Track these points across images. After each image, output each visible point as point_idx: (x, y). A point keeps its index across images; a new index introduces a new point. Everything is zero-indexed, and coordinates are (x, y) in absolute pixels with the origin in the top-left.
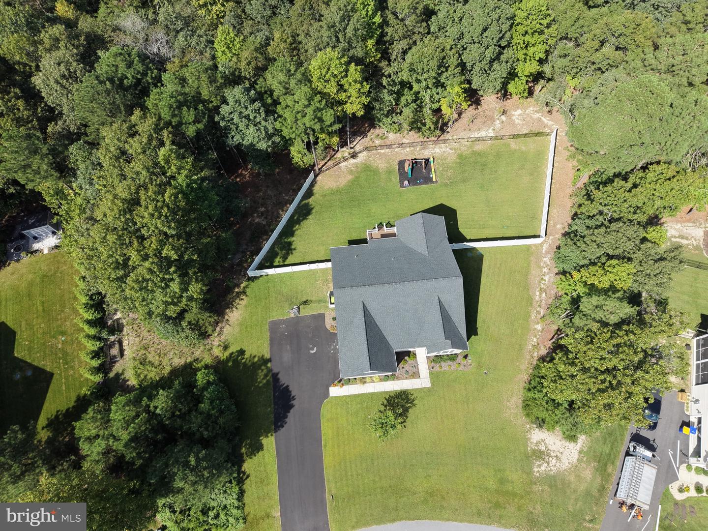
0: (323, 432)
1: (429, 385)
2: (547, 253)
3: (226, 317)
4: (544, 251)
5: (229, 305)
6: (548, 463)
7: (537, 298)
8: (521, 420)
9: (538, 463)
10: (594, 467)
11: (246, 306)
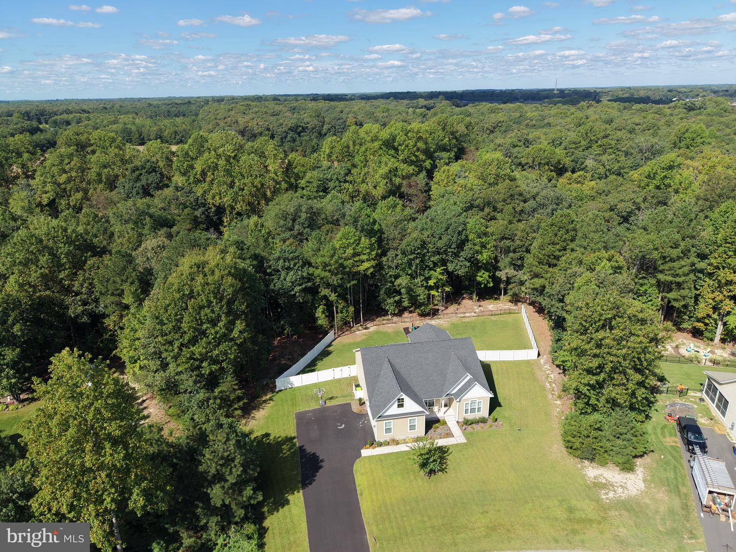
0: (357, 484)
1: (465, 441)
2: (545, 363)
3: (252, 415)
4: (542, 363)
5: (257, 408)
6: (615, 492)
7: (549, 387)
8: (571, 462)
9: (603, 491)
10: (666, 490)
11: (272, 407)
